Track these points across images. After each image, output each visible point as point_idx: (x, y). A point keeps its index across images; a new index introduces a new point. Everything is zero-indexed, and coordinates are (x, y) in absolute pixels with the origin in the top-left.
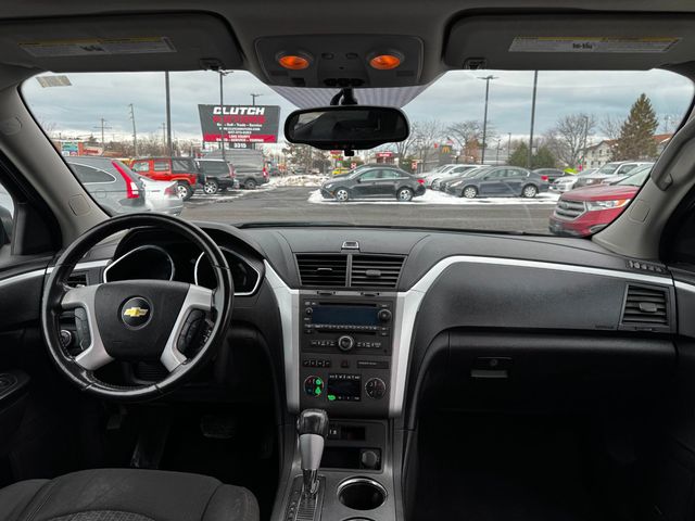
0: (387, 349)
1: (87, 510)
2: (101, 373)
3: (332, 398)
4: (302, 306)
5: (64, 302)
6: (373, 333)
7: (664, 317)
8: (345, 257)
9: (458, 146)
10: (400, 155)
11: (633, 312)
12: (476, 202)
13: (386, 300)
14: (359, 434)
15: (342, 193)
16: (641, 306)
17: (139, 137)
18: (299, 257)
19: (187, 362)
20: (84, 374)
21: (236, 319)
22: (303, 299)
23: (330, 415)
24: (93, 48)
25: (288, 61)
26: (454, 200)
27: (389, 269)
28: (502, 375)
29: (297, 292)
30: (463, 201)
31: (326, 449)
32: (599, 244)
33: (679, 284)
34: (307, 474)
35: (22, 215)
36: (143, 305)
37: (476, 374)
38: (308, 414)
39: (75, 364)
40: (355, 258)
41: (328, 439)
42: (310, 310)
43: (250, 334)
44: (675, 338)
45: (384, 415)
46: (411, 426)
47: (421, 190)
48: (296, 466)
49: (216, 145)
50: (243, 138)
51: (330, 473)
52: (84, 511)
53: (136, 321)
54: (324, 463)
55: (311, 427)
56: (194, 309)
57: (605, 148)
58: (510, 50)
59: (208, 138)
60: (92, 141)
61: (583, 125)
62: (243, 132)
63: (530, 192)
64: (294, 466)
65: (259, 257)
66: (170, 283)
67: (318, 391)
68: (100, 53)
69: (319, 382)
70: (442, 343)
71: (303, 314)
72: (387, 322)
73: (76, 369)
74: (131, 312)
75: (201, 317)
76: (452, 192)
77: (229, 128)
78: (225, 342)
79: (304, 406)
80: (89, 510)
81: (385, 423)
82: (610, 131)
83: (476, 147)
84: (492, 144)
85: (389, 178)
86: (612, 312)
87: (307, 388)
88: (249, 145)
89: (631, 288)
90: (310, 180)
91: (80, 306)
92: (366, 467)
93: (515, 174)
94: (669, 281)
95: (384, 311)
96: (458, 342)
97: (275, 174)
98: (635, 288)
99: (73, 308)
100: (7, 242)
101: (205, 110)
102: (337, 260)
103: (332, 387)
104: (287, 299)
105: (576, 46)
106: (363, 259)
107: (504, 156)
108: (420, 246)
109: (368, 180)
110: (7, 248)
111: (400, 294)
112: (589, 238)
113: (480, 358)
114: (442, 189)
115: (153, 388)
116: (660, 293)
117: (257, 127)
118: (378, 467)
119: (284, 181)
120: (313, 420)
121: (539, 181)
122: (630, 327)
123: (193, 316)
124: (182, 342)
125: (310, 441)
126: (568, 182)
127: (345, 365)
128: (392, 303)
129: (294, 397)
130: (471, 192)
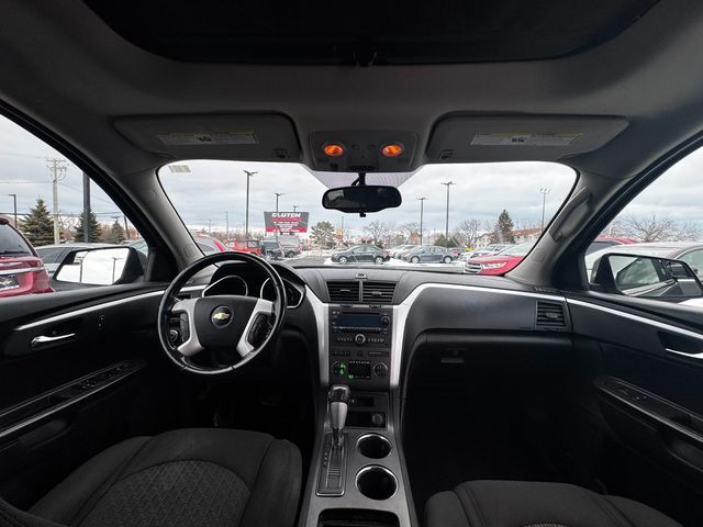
0: (388, 344)
1: (177, 460)
2: (195, 358)
3: (351, 377)
4: (330, 314)
5: (174, 309)
6: (378, 332)
7: (563, 322)
8: (358, 283)
9: (407, 235)
10: (375, 240)
11: (542, 318)
12: (418, 265)
13: (386, 310)
14: (369, 402)
15: (343, 260)
16: (547, 314)
17: (230, 229)
18: (328, 283)
19: (254, 350)
20: (183, 359)
21: (287, 324)
22: (331, 309)
23: (351, 389)
24: (205, 139)
25: (330, 150)
26: (406, 264)
27: (387, 291)
28: (461, 361)
29: (327, 305)
30: (412, 265)
31: (349, 413)
32: (510, 278)
33: (569, 300)
34: (336, 431)
35: (152, 255)
36: (227, 311)
37: (443, 361)
38: (336, 388)
39: (178, 352)
40: (364, 283)
41: (349, 405)
42: (335, 317)
43: (296, 333)
44: (571, 335)
45: (387, 388)
46: (404, 396)
47: (388, 258)
48: (327, 425)
49: (273, 234)
50: (288, 230)
51: (351, 431)
52: (173, 461)
53: (221, 322)
54: (348, 423)
55: (338, 397)
56: (260, 314)
57: (486, 238)
58: (472, 143)
59: (268, 230)
60: (204, 232)
61: (474, 225)
62: (288, 226)
63: (448, 260)
64: (325, 425)
65: (302, 283)
66: (246, 297)
67: (342, 372)
68: (210, 143)
69: (342, 366)
70: (422, 340)
71: (331, 320)
72: (387, 325)
73: (178, 355)
74: (219, 316)
75: (265, 320)
76: (405, 259)
77: (281, 224)
78: (279, 340)
79: (333, 382)
80: (178, 461)
81: (387, 394)
82: (488, 229)
83: (416, 236)
84: (425, 235)
85: (370, 251)
86: (529, 318)
87: (334, 370)
88: (291, 233)
89: (539, 303)
90: (325, 253)
91: (184, 312)
92: (375, 426)
93: (439, 251)
94: (562, 299)
95: (385, 318)
96: (433, 338)
97: (305, 249)
98: (542, 303)
99: (179, 313)
100: (142, 274)
101: (268, 215)
102: (353, 284)
103: (351, 368)
104: (321, 310)
105: (514, 140)
106: (370, 284)
107: (432, 241)
108: (405, 277)
109: (358, 252)
110: (142, 278)
111: (395, 307)
112: (502, 275)
113: (444, 349)
114: (399, 258)
115: (230, 368)
116: (558, 306)
117: (296, 224)
118: (384, 426)
119: (309, 253)
120: (340, 391)
121: (452, 255)
122: (542, 328)
123: (260, 319)
124: (251, 336)
125: (338, 406)
126: (468, 255)
127: (360, 354)
128: (390, 312)
129: (325, 376)
130: (415, 260)
